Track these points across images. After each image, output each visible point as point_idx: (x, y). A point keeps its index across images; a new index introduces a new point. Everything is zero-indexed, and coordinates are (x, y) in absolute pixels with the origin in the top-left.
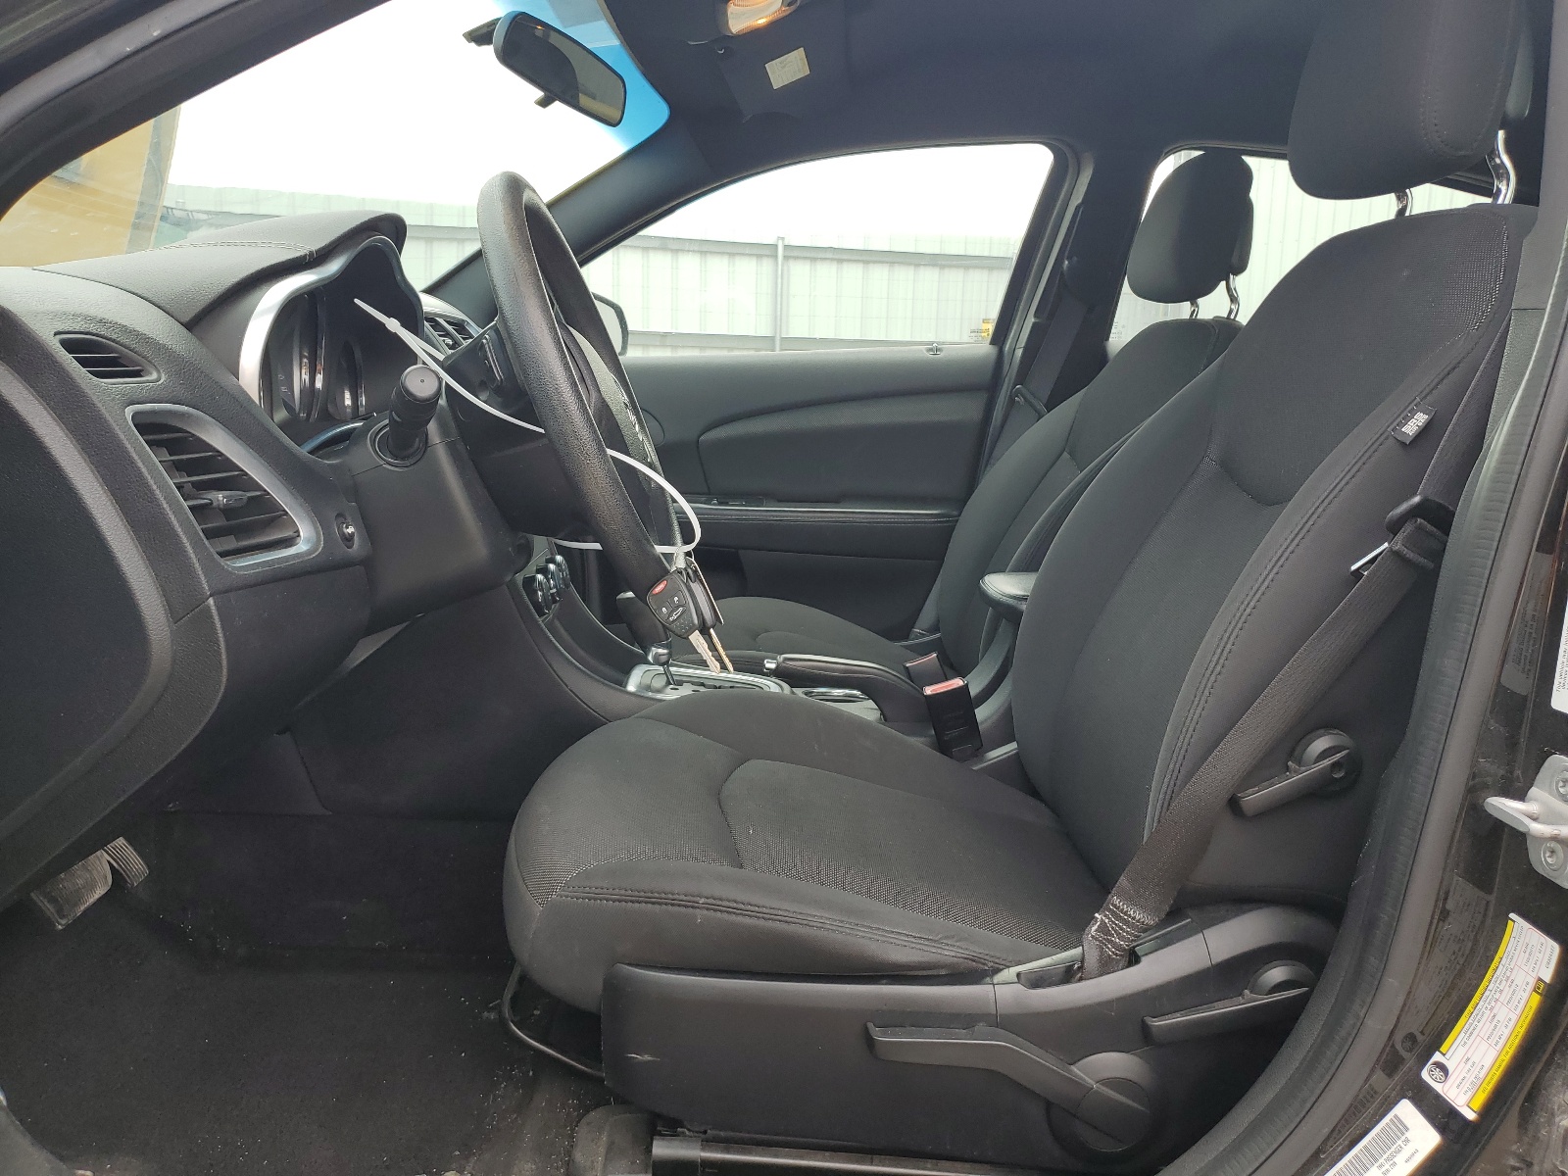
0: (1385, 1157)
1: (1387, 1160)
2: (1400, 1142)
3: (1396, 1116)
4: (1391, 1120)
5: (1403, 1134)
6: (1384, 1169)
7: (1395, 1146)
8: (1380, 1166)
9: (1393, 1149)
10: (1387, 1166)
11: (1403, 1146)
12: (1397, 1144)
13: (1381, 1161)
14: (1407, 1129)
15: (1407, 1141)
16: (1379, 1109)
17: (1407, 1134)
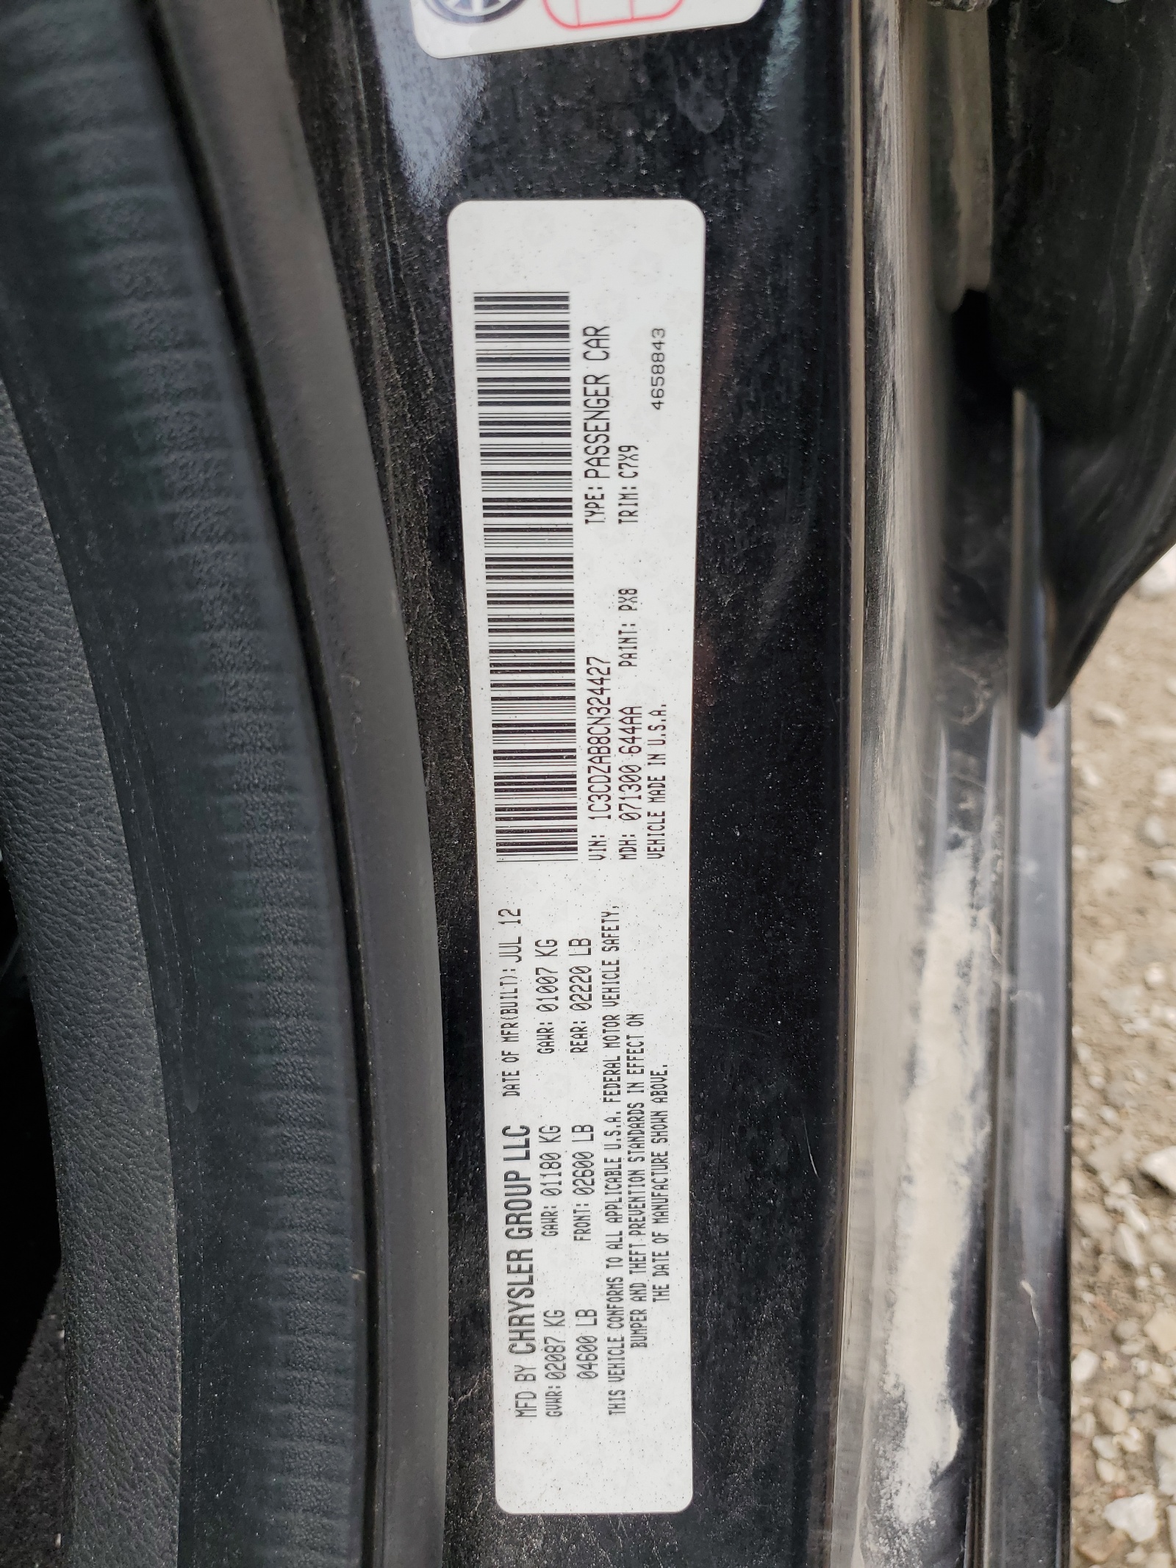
0: (577, 464)
1: (594, 466)
2: (577, 370)
3: (484, 302)
4: (483, 331)
5: (561, 331)
6: (611, 506)
7: (576, 397)
8: (593, 505)
9: (577, 413)
10: (612, 486)
11: (597, 369)
12: (576, 387)
13: (578, 489)
14: (559, 301)
15: (596, 336)
16: (406, 340)
17: (577, 318)
